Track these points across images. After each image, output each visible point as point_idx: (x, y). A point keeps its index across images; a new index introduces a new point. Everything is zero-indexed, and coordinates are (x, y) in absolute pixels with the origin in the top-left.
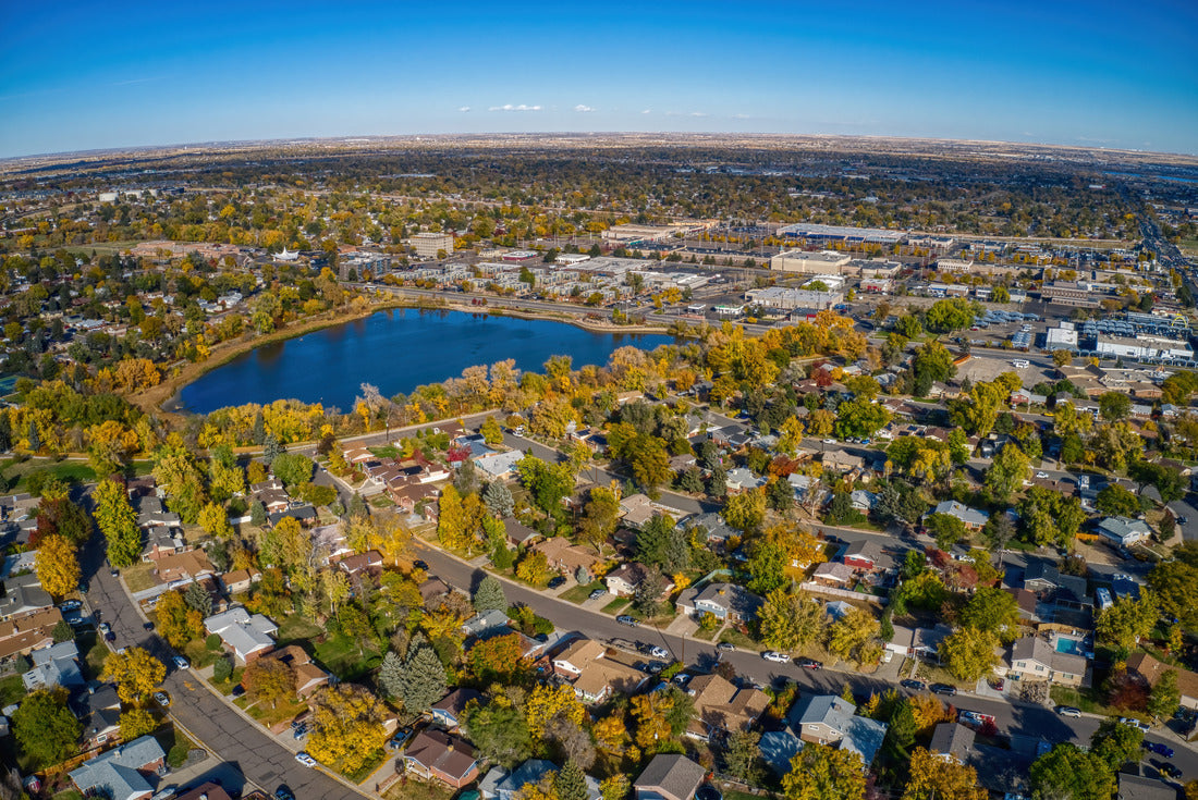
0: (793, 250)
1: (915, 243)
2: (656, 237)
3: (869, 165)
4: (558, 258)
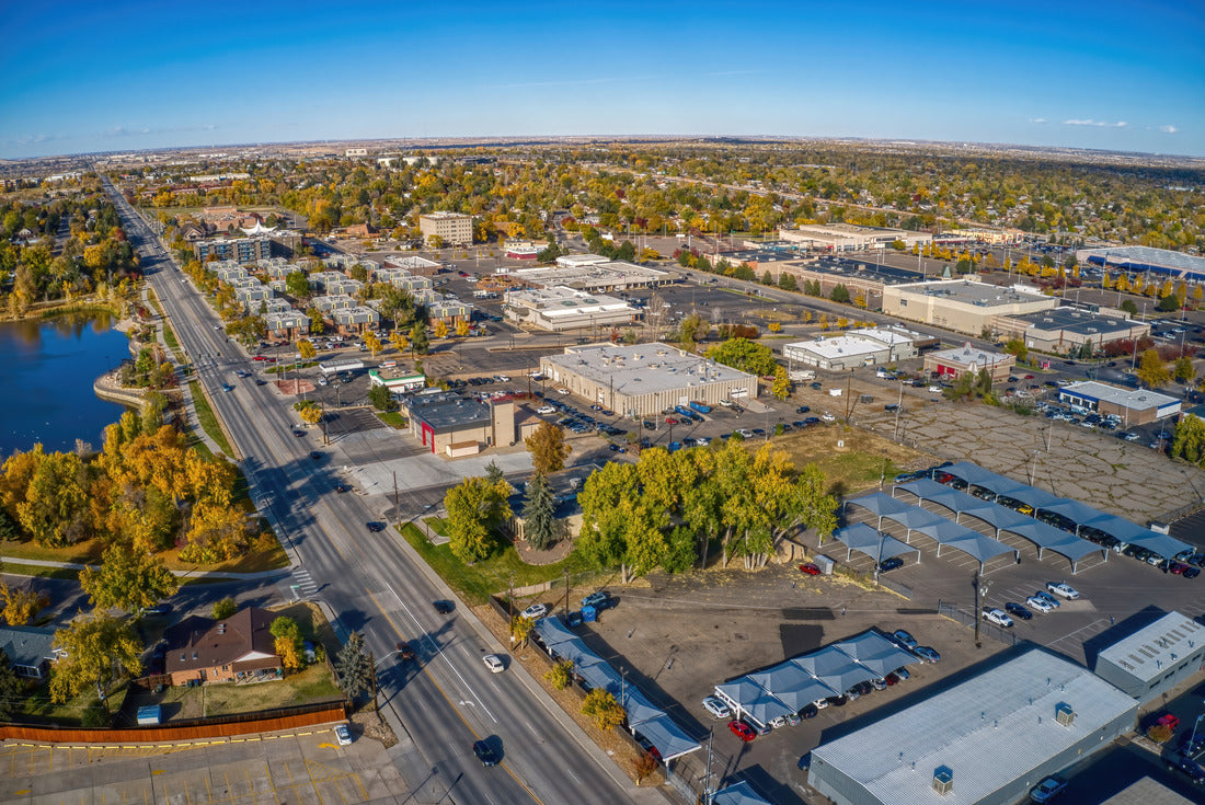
0: (969, 278)
2: (838, 243)
4: (559, 260)
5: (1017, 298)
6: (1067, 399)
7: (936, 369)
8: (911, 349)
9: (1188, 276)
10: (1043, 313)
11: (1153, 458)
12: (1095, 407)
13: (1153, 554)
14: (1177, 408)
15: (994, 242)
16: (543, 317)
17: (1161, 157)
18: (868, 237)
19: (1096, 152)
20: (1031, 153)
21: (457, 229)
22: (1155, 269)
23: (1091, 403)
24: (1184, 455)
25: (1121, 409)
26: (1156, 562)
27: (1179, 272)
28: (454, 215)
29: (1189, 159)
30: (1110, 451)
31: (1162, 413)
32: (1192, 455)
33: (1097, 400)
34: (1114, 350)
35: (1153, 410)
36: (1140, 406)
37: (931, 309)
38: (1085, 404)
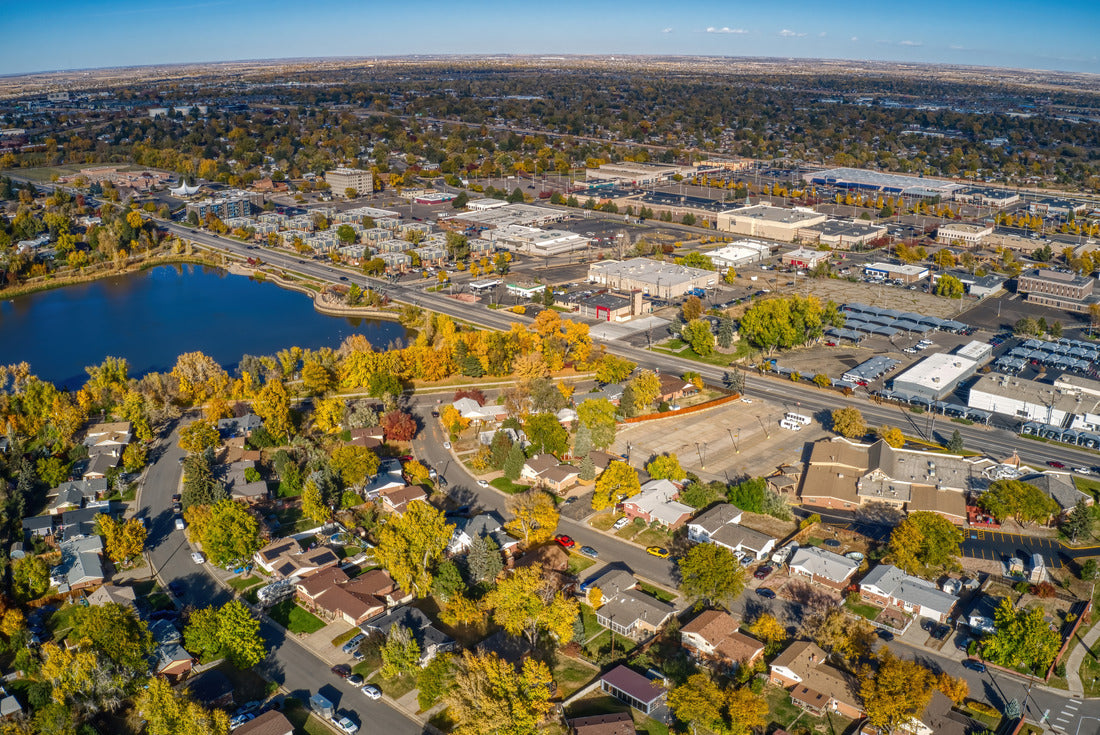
0: (763, 204)
1: (963, 200)
2: (639, 179)
3: (1054, 103)
4: (469, 204)
5: (803, 216)
6: (870, 273)
7: (790, 263)
8: (768, 252)
9: (886, 189)
10: (820, 224)
11: (928, 296)
12: (887, 276)
13: (952, 328)
14: (926, 273)
15: (735, 170)
16: (537, 247)
17: (795, 61)
18: (656, 173)
19: (735, 60)
20: (679, 64)
21: (362, 182)
22: (864, 186)
23: (884, 274)
24: (943, 294)
25: (901, 275)
26: (954, 331)
27: (879, 187)
28: (358, 171)
29: (819, 62)
30: (907, 295)
31: (921, 276)
32: (947, 293)
33: (888, 272)
34: (876, 243)
35: (917, 275)
36: (911, 273)
37: (753, 226)
38: (881, 274)
